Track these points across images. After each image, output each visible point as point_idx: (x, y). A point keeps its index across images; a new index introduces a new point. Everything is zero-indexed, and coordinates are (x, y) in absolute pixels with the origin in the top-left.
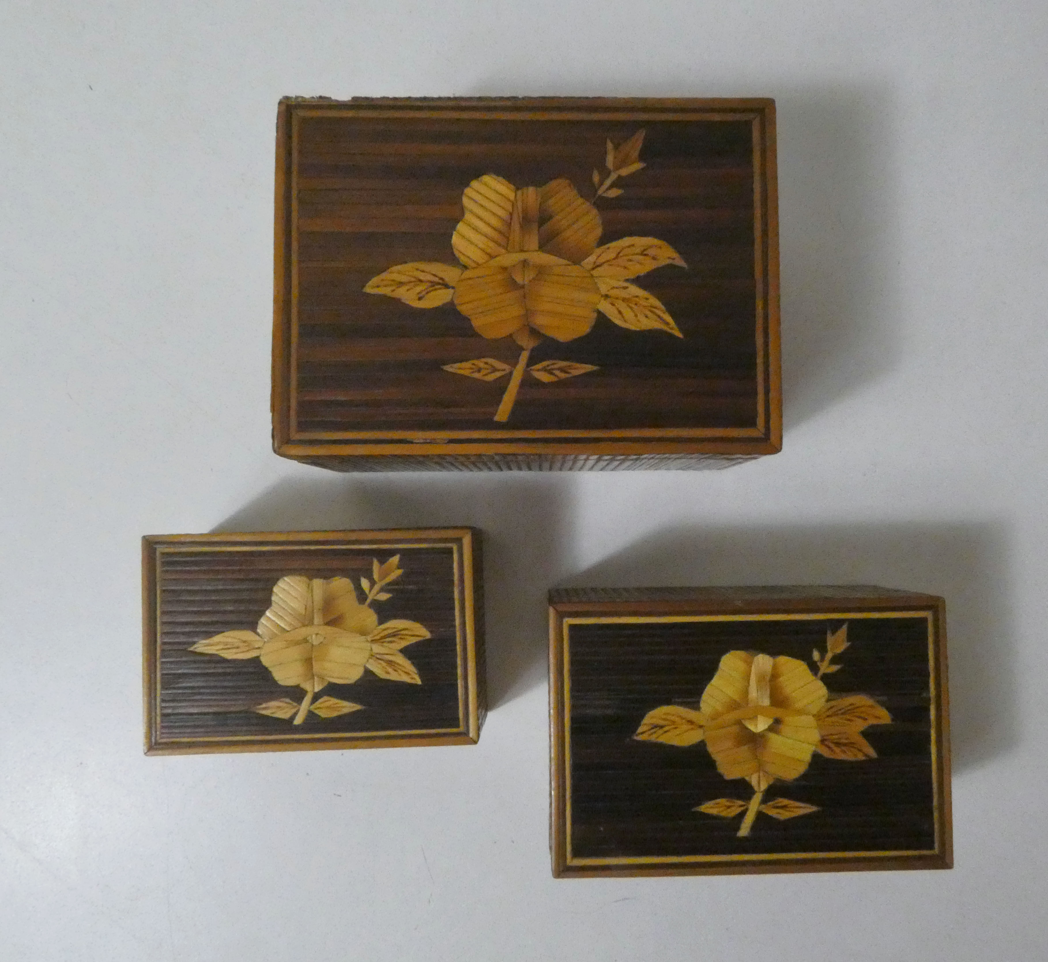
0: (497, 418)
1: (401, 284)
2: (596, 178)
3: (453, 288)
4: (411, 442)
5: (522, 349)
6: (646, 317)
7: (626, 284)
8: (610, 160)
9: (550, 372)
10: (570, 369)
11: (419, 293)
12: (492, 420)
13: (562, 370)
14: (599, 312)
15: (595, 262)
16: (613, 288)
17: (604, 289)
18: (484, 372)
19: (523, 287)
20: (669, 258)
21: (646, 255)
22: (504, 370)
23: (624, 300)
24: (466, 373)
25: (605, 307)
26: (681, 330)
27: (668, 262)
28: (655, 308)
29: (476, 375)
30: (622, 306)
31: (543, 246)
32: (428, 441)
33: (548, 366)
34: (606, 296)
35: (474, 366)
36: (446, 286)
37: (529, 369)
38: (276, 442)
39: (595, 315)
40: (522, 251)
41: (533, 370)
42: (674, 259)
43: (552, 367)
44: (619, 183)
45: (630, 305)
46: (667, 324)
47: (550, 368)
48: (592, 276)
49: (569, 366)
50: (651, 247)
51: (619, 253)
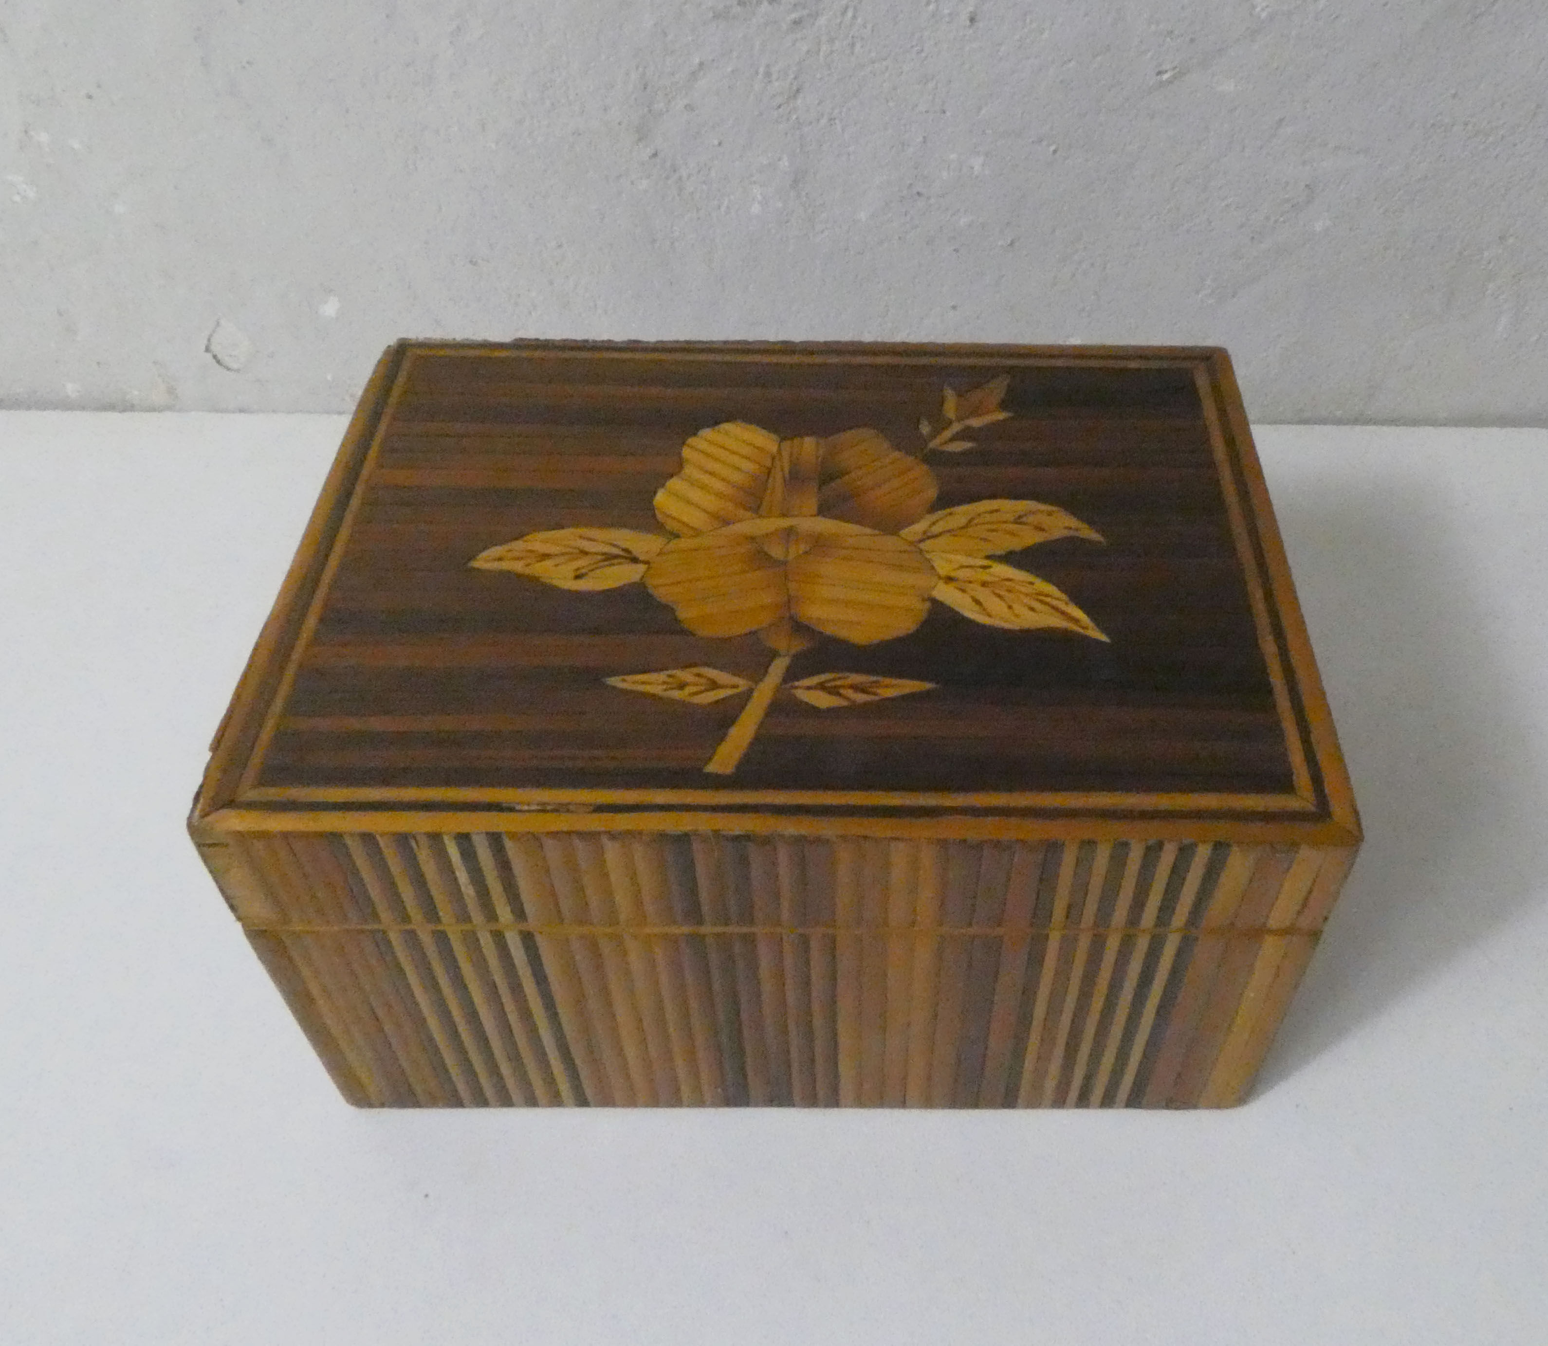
0: (711, 768)
1: (546, 556)
2: (925, 429)
3: (646, 562)
4: (511, 810)
5: (774, 654)
6: (1032, 609)
7: (986, 562)
8: (950, 408)
9: (834, 691)
10: (877, 687)
11: (578, 569)
12: (700, 770)
13: (856, 688)
14: (934, 602)
15: (925, 533)
16: (962, 567)
17: (943, 568)
18: (688, 690)
19: (785, 563)
20: (1066, 528)
21: (1020, 523)
22: (734, 687)
23: (984, 584)
24: (657, 690)
25: (947, 595)
26: (1104, 630)
27: (1066, 533)
28: (1047, 596)
29: (676, 694)
30: (983, 595)
31: (824, 510)
32: (549, 808)
33: (830, 681)
34: (949, 579)
35: (670, 680)
36: (635, 560)
37: (788, 685)
38: (199, 806)
39: (928, 605)
40: (784, 515)
41: (796, 688)
42: (1077, 530)
43: (838, 683)
44: (966, 434)
45: (997, 591)
46: (1076, 621)
47: (833, 684)
48: (921, 551)
49: (874, 682)
50: (1033, 513)
51: (972, 519)
